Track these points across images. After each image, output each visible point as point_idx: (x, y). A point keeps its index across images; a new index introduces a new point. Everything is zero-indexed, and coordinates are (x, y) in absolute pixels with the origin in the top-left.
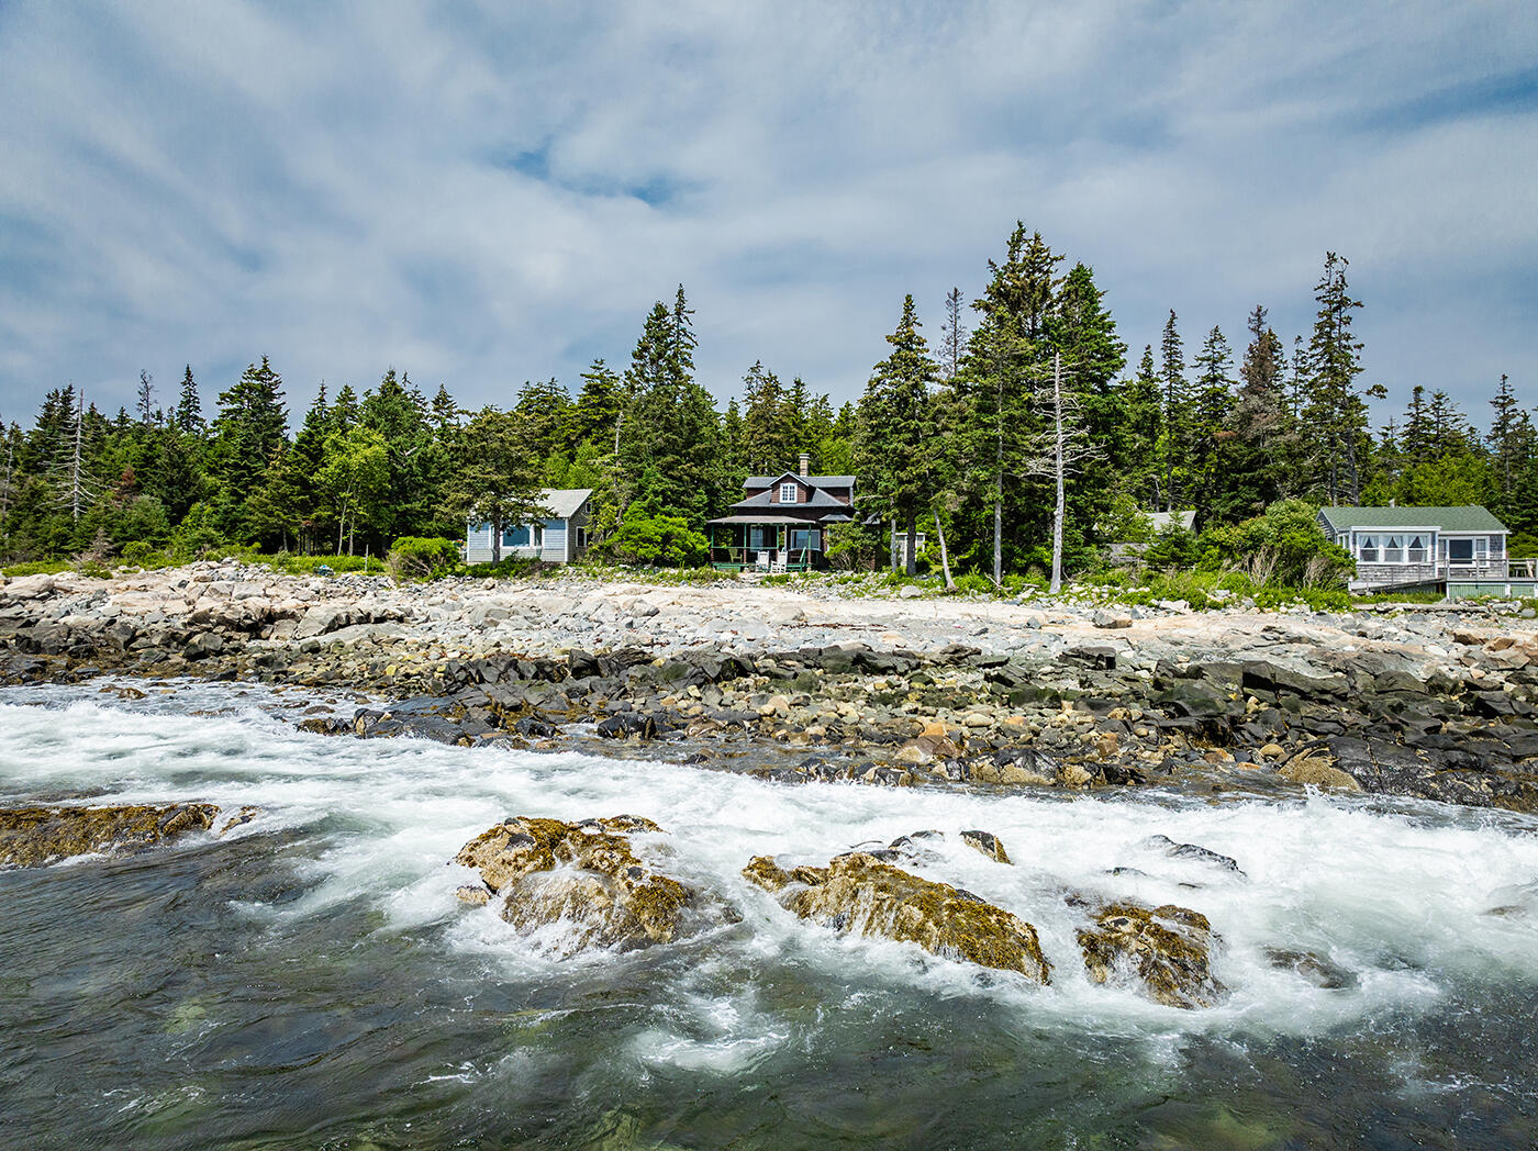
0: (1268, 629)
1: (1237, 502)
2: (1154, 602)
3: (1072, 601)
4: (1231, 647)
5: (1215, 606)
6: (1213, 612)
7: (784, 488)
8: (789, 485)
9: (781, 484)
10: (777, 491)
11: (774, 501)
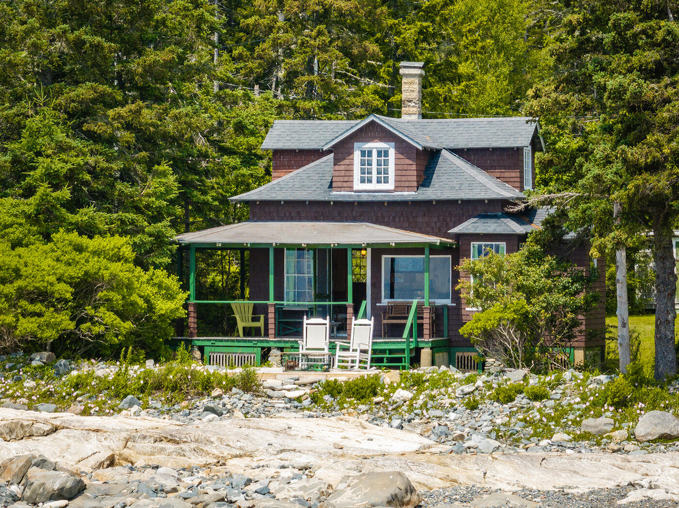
7: (363, 153)
8: (375, 145)
9: (356, 144)
10: (346, 162)
11: (340, 184)
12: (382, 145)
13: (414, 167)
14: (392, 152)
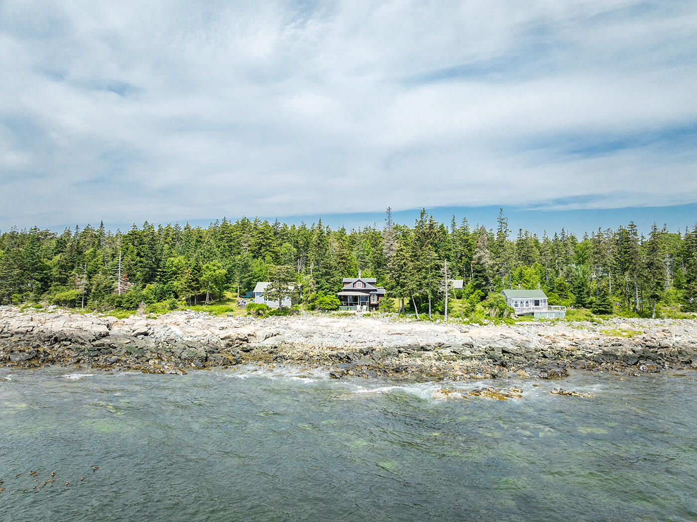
0: (501, 335)
1: (478, 282)
2: (471, 324)
3: (451, 323)
4: (495, 340)
5: (485, 325)
6: (485, 326)
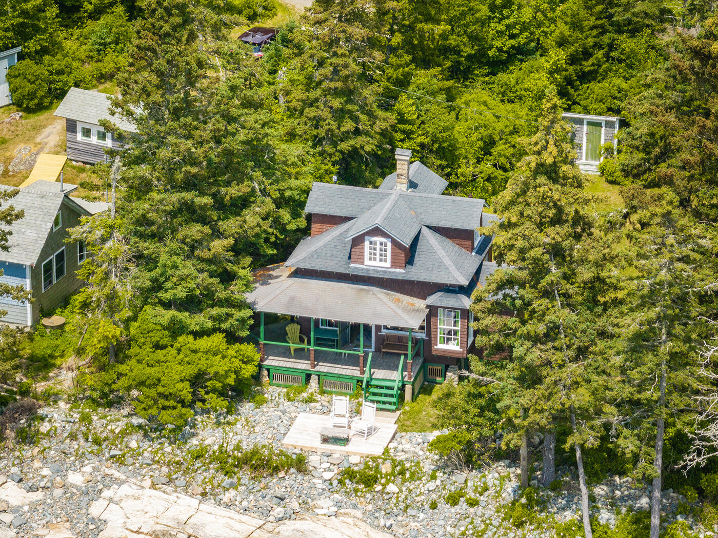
7: (371, 243)
8: (378, 239)
9: (366, 237)
10: (360, 247)
11: (355, 260)
12: (383, 240)
13: (403, 255)
14: (389, 244)
